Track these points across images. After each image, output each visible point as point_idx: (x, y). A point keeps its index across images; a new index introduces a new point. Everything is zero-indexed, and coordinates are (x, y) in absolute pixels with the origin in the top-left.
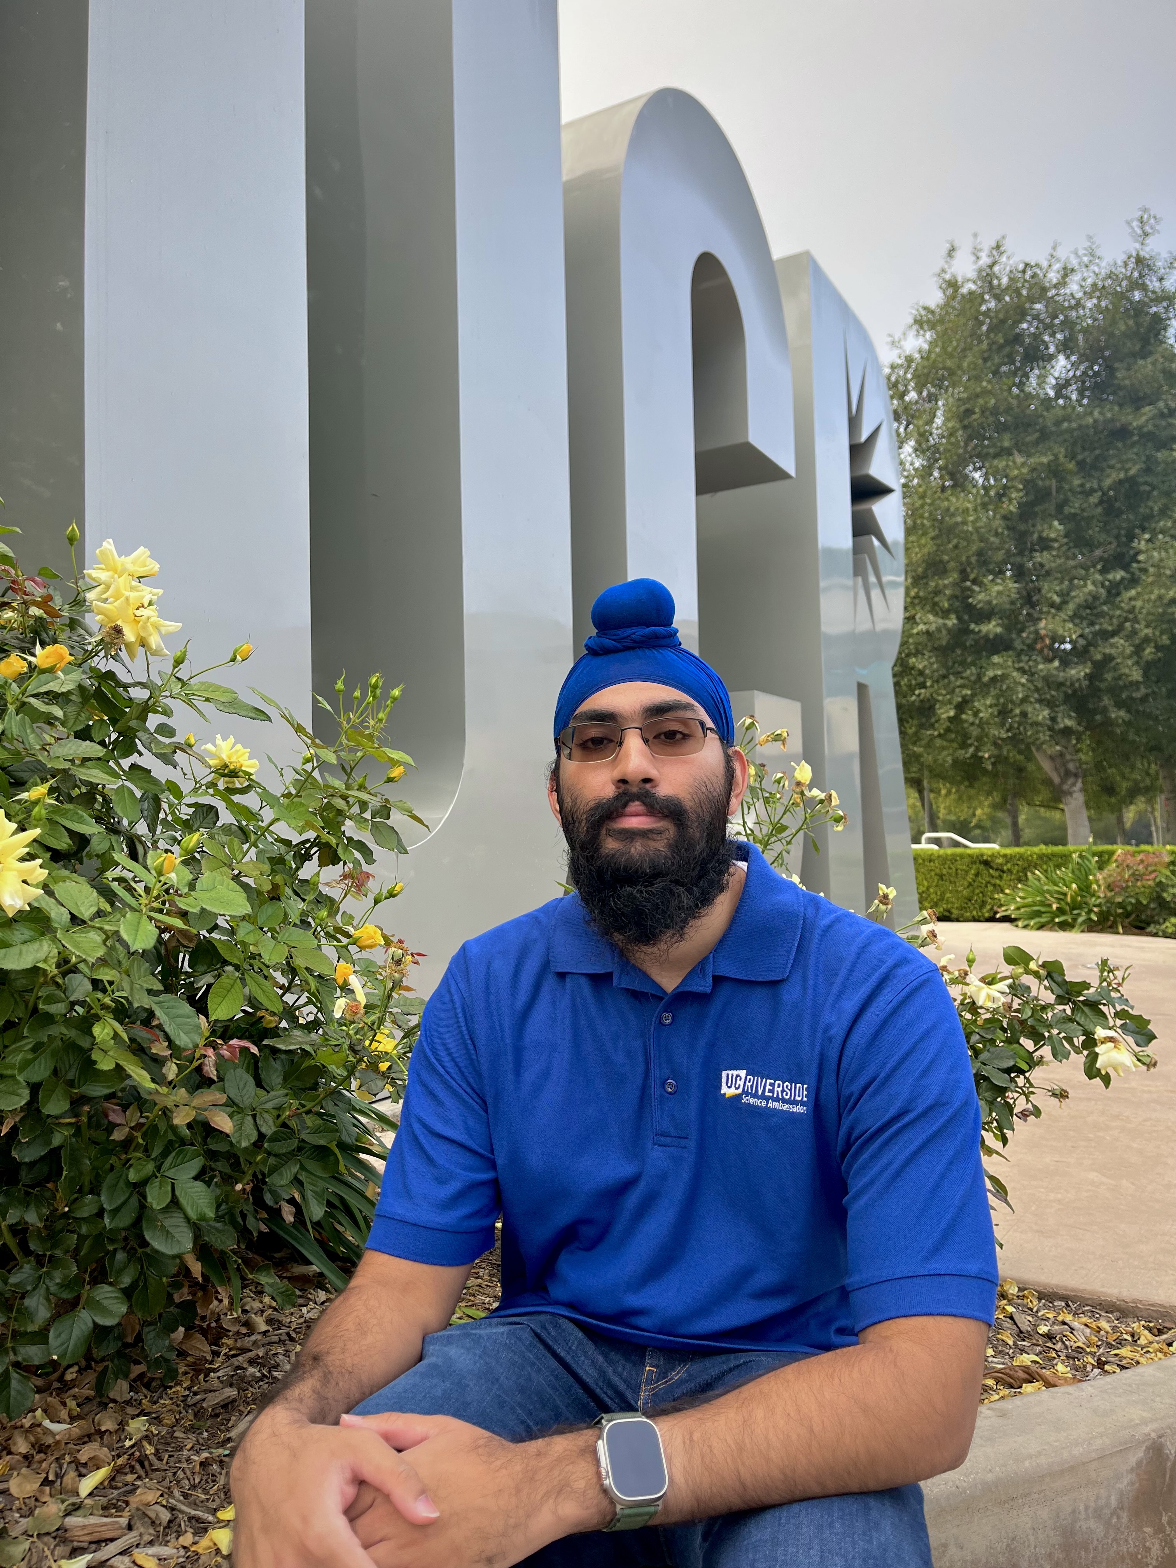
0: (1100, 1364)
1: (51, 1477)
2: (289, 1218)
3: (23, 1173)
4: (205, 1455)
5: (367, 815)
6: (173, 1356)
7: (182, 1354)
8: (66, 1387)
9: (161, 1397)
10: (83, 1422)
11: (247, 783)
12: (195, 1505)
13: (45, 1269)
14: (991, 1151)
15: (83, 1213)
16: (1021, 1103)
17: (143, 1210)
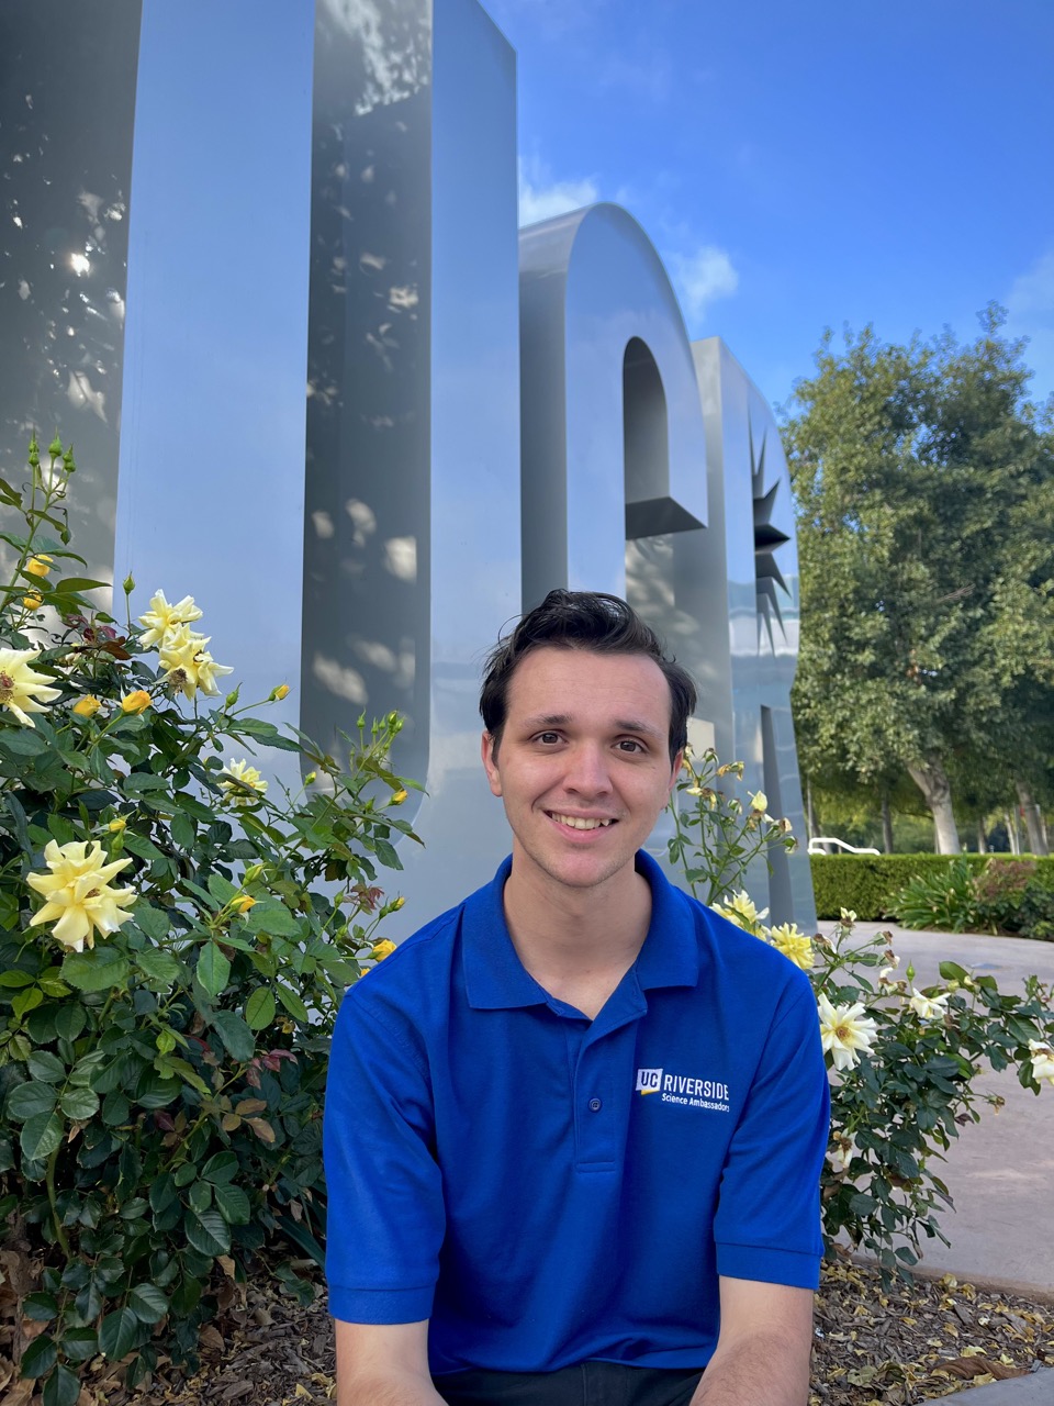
0: (1041, 1356)
2: (298, 1216)
3: (76, 1177)
7: (201, 1346)
8: (92, 1377)
9: (182, 1389)
14: (929, 1152)
15: (131, 1214)
16: (961, 1109)
17: (185, 1213)
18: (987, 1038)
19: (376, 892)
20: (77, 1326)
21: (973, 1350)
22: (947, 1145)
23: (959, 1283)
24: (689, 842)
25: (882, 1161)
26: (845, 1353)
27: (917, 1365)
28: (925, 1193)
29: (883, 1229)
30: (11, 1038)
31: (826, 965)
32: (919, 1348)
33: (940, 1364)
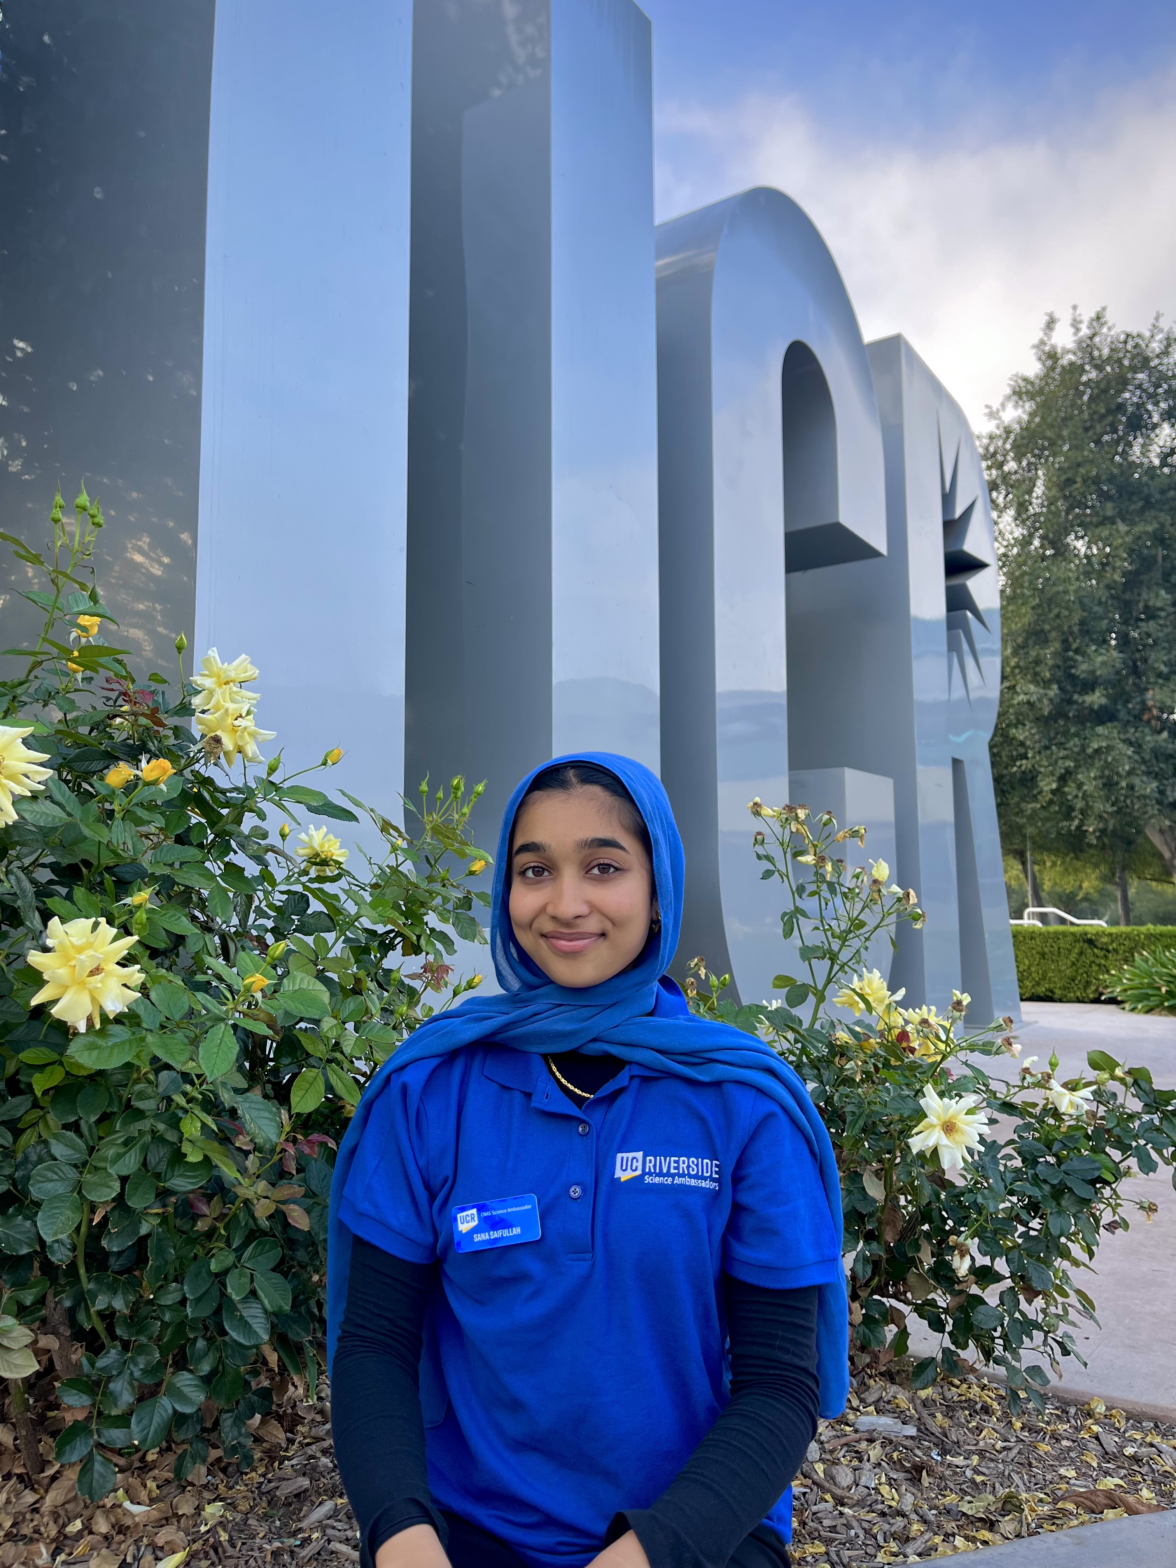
1: (129, 1560)
3: (112, 1260)
4: (277, 1544)
5: (450, 907)
6: (249, 1442)
7: (258, 1440)
8: (145, 1468)
9: (237, 1483)
10: (161, 1504)
11: (336, 872)
13: (129, 1355)
14: (1076, 1263)
15: (169, 1299)
16: (1107, 1217)
17: (222, 1300)
18: (1136, 1137)
20: (113, 1414)
21: (1110, 1483)
22: (1092, 1254)
23: (1108, 1409)
24: (805, 915)
26: (963, 1479)
27: (1042, 1496)
30: (43, 1117)
31: (936, 1053)
32: (1049, 1477)
33: (1069, 1495)
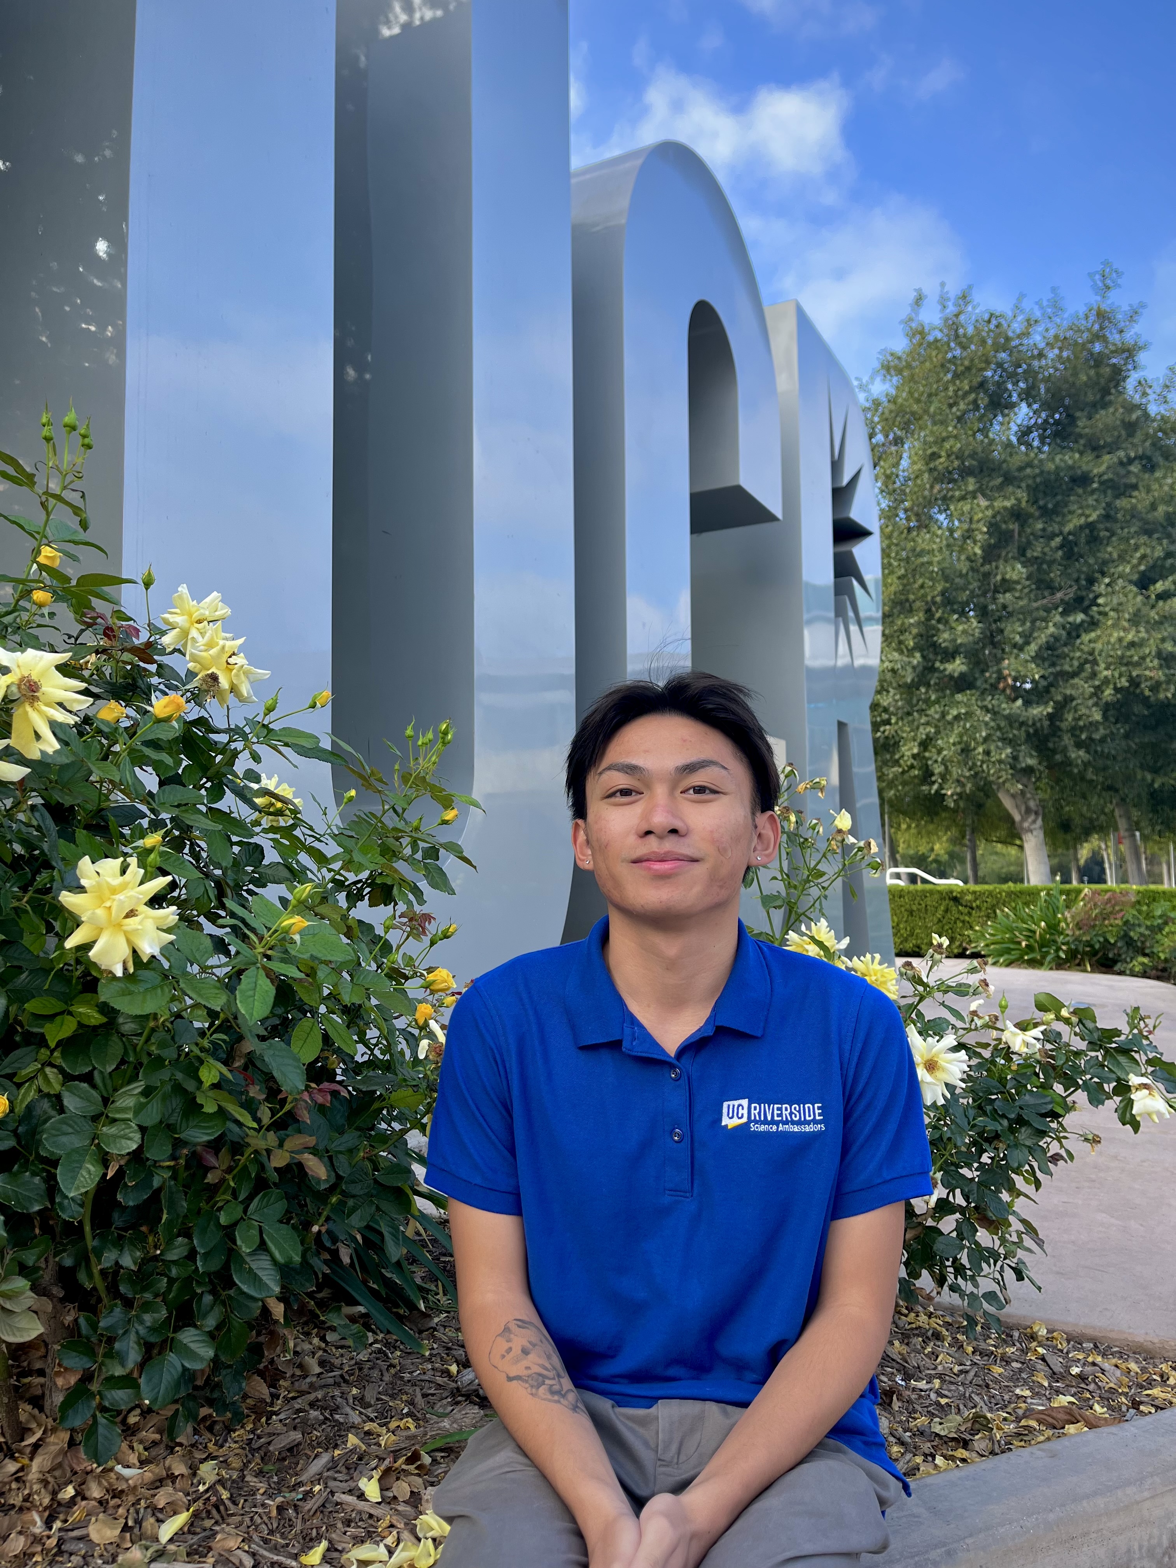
0: (1136, 1405)
1: (130, 1523)
2: (346, 1260)
3: (116, 1215)
4: (279, 1499)
5: (419, 856)
7: (245, 1397)
8: (131, 1430)
9: (226, 1441)
10: (152, 1466)
11: (291, 822)
12: (275, 1549)
13: (134, 1313)
14: (1019, 1194)
15: (173, 1255)
16: (1054, 1148)
17: (232, 1254)
18: (1084, 1073)
19: (428, 917)
20: (117, 1374)
21: (1064, 1400)
22: (1038, 1184)
23: (1049, 1331)
25: (969, 1203)
26: (928, 1402)
27: (1005, 1415)
28: (1014, 1235)
29: (969, 1273)
30: (41, 1070)
31: (915, 995)
32: (1006, 1397)
33: (1029, 1413)
